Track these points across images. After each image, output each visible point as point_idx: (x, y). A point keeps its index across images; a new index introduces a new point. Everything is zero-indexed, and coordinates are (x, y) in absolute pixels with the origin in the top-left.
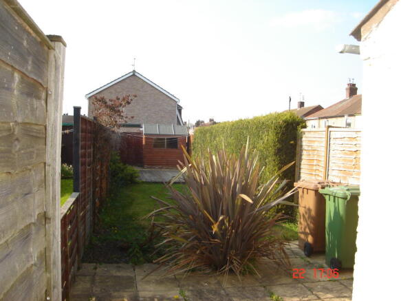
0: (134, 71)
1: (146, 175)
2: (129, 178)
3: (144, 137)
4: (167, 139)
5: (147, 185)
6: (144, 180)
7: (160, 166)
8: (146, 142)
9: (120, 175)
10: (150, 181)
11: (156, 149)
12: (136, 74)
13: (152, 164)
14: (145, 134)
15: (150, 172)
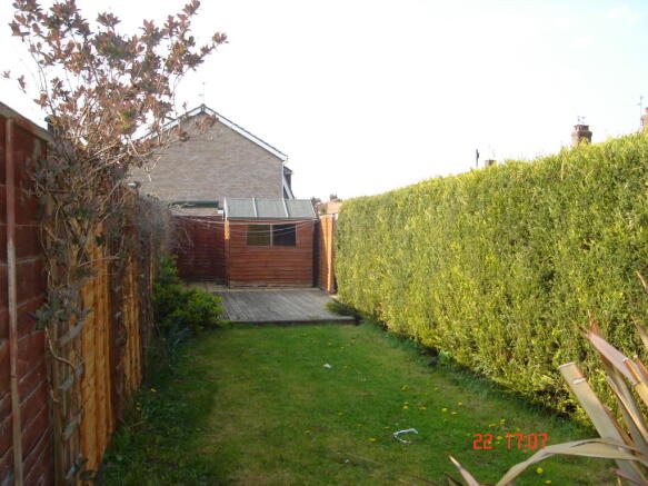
0: (203, 106)
1: (236, 305)
2: (198, 318)
3: (227, 224)
4: (275, 227)
5: (242, 333)
6: (233, 319)
7: (262, 283)
8: (231, 233)
9: (179, 312)
10: (246, 320)
11: (254, 249)
12: (207, 111)
13: (246, 279)
14: (230, 220)
15: (242, 296)
